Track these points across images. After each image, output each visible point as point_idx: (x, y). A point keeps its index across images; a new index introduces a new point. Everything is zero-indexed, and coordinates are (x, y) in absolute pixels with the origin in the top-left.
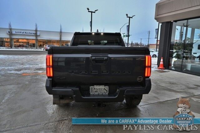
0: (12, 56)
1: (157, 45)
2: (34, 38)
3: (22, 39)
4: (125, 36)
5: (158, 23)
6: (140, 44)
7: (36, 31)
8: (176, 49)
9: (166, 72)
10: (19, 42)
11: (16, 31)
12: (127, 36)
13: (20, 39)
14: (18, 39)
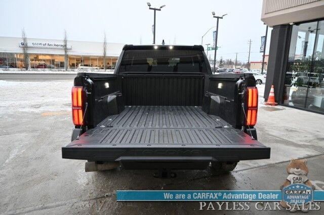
0: (28, 82)
1: (263, 63)
2: (63, 53)
3: (43, 55)
4: (211, 49)
5: (266, 26)
6: (235, 62)
7: (65, 41)
8: (296, 70)
9: (279, 110)
10: (39, 60)
11: (34, 42)
12: (213, 49)
13: (41, 54)
14: (37, 55)
